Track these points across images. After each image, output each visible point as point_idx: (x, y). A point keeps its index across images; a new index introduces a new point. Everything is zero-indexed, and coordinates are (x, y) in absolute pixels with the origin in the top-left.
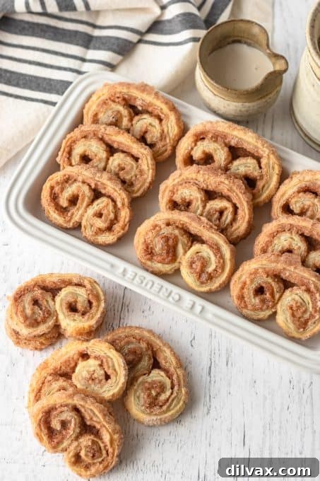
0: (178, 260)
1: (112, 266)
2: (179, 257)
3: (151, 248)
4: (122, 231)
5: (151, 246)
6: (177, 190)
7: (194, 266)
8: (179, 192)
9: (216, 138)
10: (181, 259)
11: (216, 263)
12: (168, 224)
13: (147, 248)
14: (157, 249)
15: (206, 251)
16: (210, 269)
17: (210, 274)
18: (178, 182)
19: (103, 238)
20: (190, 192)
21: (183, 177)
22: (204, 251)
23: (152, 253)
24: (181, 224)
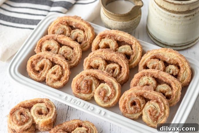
0: (93, 92)
1: (60, 95)
2: (93, 90)
4: (65, 80)
5: (80, 86)
6: (92, 60)
7: (101, 94)
9: (110, 36)
10: (94, 91)
11: (111, 91)
12: (88, 75)
13: (78, 87)
14: (82, 87)
16: (109, 95)
17: (109, 97)
18: (93, 57)
19: (56, 84)
20: (98, 61)
21: (95, 54)
22: (105, 86)
23: (80, 89)
24: (94, 74)
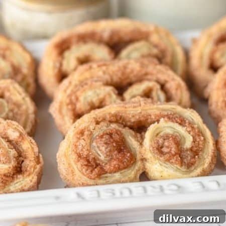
0: (138, 157)
1: (57, 198)
2: (138, 153)
3: (94, 158)
5: (92, 157)
6: (77, 99)
7: (165, 150)
8: (81, 99)
11: (189, 132)
12: (98, 123)
13: (88, 161)
14: (102, 157)
15: (167, 127)
18: (72, 91)
19: (17, 185)
20: (95, 92)
21: (74, 83)
22: (164, 127)
23: (97, 165)
24: (113, 116)
